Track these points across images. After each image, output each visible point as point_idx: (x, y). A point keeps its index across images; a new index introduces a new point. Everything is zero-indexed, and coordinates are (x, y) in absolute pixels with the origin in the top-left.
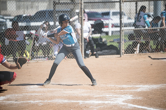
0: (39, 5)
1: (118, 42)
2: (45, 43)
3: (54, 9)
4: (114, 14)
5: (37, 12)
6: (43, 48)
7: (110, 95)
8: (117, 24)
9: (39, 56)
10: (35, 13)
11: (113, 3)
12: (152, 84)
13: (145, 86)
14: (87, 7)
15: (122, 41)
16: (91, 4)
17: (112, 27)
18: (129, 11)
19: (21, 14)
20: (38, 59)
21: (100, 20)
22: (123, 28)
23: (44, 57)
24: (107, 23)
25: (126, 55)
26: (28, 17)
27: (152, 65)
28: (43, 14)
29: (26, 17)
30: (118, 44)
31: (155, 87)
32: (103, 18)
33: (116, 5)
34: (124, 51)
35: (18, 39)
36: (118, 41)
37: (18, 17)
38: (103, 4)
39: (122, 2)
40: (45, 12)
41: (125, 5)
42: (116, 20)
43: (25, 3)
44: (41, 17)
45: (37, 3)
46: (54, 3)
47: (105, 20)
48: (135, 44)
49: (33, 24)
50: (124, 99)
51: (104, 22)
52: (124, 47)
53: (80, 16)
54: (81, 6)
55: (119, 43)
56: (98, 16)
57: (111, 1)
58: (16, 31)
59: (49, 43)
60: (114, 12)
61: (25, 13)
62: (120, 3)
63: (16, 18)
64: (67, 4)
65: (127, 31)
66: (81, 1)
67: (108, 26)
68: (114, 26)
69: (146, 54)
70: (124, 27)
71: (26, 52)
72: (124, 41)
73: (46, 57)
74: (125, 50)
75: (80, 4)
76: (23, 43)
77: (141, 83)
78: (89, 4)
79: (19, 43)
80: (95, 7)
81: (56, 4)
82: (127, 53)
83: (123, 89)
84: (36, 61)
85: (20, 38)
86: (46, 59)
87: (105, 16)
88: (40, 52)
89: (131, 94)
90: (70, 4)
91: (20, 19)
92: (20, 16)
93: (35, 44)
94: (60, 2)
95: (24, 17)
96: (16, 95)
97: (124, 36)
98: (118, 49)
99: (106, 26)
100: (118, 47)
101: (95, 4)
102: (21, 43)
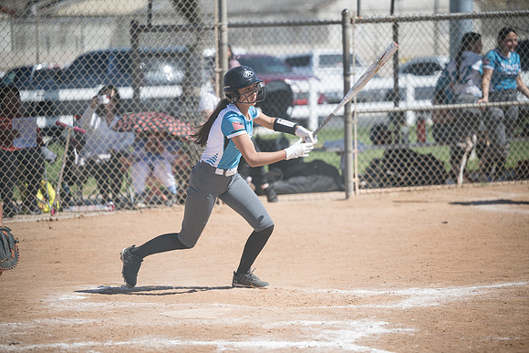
0: (86, 33)
1: (338, 150)
2: (105, 157)
3: (135, 46)
4: (326, 60)
5: (81, 58)
6: (101, 172)
7: (314, 323)
8: (336, 94)
9: (85, 197)
10: (73, 58)
11: (322, 27)
12: (447, 285)
13: (426, 291)
14: (240, 40)
15: (350, 148)
16: (252, 29)
17: (320, 103)
18: (372, 53)
19: (28, 64)
20: (83, 208)
21: (283, 81)
22: (353, 108)
23: (103, 202)
24: (304, 91)
25: (363, 191)
26: (51, 72)
27: (446, 222)
28: (100, 62)
29: (43, 72)
30: (339, 158)
31: (457, 293)
32: (291, 75)
33: (332, 33)
34: (357, 179)
35: (18, 145)
36: (337, 146)
37: (19, 74)
38: (291, 29)
39: (348, 24)
40: (104, 57)
41: (360, 33)
42: (331, 80)
43: (41, 28)
44: (91, 72)
45: (79, 28)
46: (135, 26)
47: (298, 82)
48: (394, 156)
49: (66, 95)
50: (358, 335)
51: (295, 89)
52: (359, 166)
53: (217, 69)
54: (220, 37)
55: (344, 154)
56: (275, 69)
57: (315, 20)
58: (11, 117)
59: (119, 156)
60: (326, 56)
61: (41, 59)
62: (344, 28)
63: (12, 77)
64: (176, 30)
65: (367, 115)
66: (220, 20)
67: (307, 99)
68: (324, 99)
69: (426, 187)
70: (358, 101)
71: (45, 186)
72: (358, 148)
73: (109, 200)
74: (360, 177)
75: (216, 29)
76: (36, 156)
77: (414, 280)
78: (246, 29)
79: (20, 158)
80: (265, 39)
81: (139, 31)
82: (366, 187)
83: (355, 300)
84: (78, 215)
85: (24, 142)
86: (111, 208)
87: (295, 70)
88: (91, 186)
89: (380, 316)
90: (184, 30)
91: (23, 80)
92: (24, 69)
93: (73, 159)
94: (153, 24)
95: (36, 72)
96: (14, 325)
97: (358, 131)
98: (340, 172)
99: (299, 101)
100: (338, 167)
101: (266, 29)
102: (28, 157)
